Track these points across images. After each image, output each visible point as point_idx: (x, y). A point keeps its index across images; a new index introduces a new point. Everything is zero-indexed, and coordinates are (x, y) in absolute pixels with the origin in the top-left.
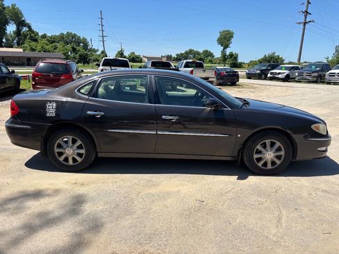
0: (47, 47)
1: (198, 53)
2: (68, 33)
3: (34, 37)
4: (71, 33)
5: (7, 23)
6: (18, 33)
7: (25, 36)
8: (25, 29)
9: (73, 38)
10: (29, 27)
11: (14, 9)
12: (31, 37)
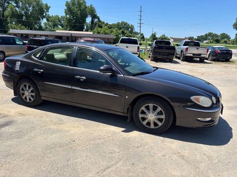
0: (107, 31)
1: (216, 35)
2: (122, 22)
3: (100, 25)
4: (124, 22)
5: (87, 16)
6: (92, 22)
7: (96, 24)
8: (96, 20)
9: (125, 25)
10: (99, 19)
11: (91, 7)
12: (99, 25)
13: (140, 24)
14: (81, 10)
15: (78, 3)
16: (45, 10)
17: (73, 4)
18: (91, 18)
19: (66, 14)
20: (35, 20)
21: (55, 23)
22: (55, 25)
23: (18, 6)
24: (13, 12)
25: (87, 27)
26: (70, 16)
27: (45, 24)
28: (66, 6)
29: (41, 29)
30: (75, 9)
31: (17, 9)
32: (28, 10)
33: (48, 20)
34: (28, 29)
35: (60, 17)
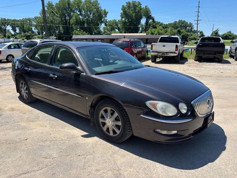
0: (161, 32)
2: (180, 21)
4: (182, 21)
5: (141, 18)
6: (147, 23)
7: (150, 25)
8: (151, 21)
9: (182, 24)
10: (153, 19)
11: (146, 8)
12: (153, 25)
13: (198, 21)
14: (135, 12)
15: (133, 5)
16: (104, 16)
17: (129, 7)
18: (145, 19)
19: (122, 18)
20: (95, 25)
21: (112, 27)
22: (113, 29)
23: (81, 14)
24: (76, 20)
25: (142, 28)
26: (125, 19)
27: (104, 28)
28: (122, 9)
29: (99, 33)
30: (130, 12)
31: (81, 17)
32: (89, 17)
33: (106, 25)
34: (88, 34)
35: (117, 21)
